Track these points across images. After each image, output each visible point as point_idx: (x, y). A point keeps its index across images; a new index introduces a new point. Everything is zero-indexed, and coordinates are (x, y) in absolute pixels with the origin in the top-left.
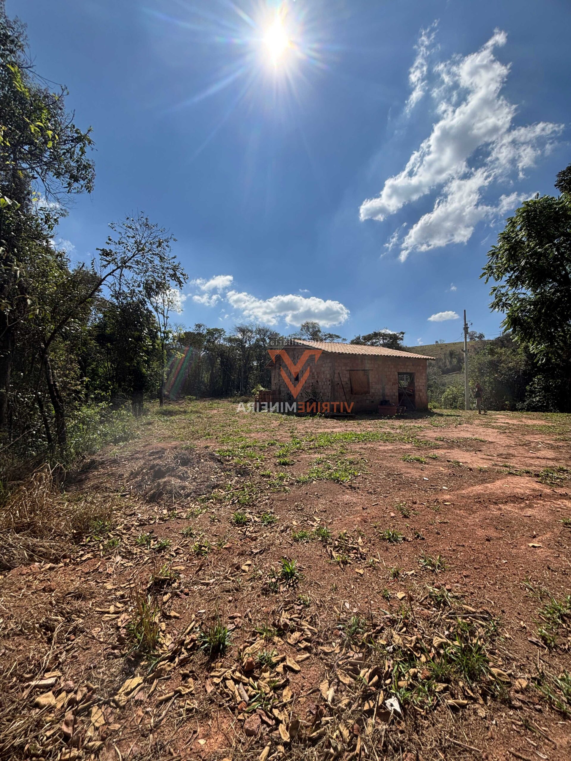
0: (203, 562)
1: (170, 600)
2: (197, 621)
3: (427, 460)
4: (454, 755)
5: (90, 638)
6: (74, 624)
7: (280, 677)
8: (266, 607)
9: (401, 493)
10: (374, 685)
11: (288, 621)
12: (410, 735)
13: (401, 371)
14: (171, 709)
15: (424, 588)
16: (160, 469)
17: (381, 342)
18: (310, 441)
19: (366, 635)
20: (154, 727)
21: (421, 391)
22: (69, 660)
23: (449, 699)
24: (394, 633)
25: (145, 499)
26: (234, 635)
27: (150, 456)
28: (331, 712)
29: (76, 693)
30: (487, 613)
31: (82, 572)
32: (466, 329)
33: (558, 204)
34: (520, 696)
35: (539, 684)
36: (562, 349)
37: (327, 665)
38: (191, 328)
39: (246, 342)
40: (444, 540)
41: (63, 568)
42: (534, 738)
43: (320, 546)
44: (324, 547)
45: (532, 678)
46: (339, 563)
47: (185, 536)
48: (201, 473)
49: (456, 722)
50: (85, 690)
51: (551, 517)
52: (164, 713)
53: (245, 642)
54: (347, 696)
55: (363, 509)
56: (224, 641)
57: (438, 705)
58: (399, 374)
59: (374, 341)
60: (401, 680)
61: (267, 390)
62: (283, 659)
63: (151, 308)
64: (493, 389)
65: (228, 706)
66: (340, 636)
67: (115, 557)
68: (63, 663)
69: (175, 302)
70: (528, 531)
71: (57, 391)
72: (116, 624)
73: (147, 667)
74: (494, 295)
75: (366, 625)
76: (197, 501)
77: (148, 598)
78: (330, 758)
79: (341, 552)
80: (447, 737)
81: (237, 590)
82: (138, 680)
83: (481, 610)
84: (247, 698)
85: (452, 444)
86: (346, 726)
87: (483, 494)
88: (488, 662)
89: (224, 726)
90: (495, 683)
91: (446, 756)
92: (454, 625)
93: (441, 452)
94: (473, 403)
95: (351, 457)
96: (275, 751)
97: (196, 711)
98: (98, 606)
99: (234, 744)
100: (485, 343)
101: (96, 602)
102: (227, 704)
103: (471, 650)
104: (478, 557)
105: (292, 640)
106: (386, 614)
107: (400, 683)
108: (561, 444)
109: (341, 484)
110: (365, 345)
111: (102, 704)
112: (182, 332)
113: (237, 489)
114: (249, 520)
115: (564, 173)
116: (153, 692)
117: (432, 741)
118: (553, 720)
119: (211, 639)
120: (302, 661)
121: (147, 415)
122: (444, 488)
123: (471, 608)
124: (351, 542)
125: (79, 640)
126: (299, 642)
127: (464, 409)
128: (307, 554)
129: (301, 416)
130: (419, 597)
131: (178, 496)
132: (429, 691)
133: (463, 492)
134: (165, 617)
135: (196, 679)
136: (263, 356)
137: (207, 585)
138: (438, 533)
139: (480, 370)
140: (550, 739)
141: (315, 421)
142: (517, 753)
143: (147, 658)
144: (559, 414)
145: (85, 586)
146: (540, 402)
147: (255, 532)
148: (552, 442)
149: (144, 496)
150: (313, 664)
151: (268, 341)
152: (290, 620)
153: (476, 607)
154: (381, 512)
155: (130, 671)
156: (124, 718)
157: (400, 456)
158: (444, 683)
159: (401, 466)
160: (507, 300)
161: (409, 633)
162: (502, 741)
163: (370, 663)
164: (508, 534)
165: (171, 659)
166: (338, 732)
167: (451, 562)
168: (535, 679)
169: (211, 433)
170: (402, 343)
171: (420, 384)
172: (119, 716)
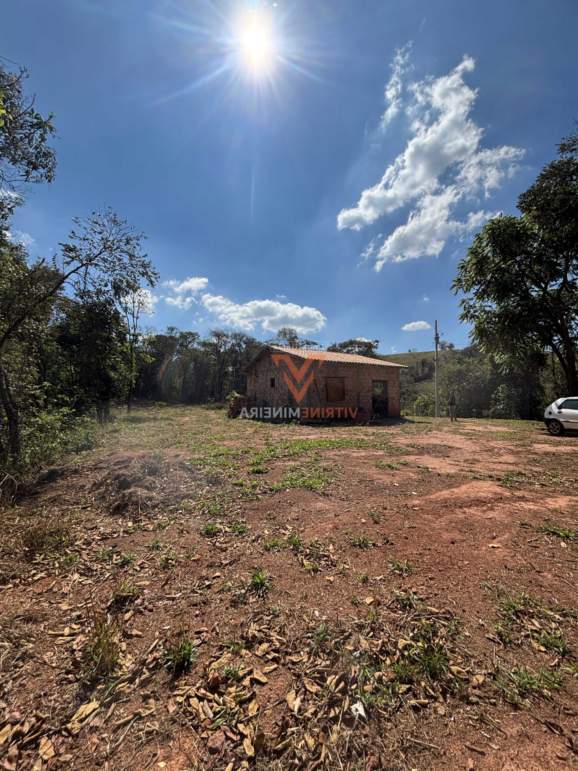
0: (170, 575)
1: (133, 618)
2: (160, 639)
3: (398, 466)
4: (415, 754)
5: (41, 664)
6: (23, 649)
7: (246, 691)
8: (235, 619)
9: (372, 499)
10: (339, 691)
11: (256, 632)
12: (374, 738)
13: (375, 378)
14: (129, 733)
15: (392, 592)
16: (125, 479)
17: (357, 350)
18: (285, 449)
19: (333, 642)
20: (110, 754)
21: (393, 398)
22: (16, 689)
23: (412, 700)
24: (361, 638)
25: (108, 511)
26: (200, 650)
27: (115, 465)
28: (297, 722)
29: (22, 724)
30: (449, 612)
31: (34, 593)
32: (437, 338)
33: (519, 224)
34: (477, 692)
35: (495, 679)
36: (522, 359)
37: (294, 675)
38: (163, 331)
39: (221, 347)
40: (412, 545)
41: (12, 590)
42: (488, 731)
43: (291, 554)
44: (296, 555)
45: (488, 674)
46: (309, 571)
47: (150, 549)
48: (170, 483)
49: (417, 722)
50: (33, 720)
51: (509, 519)
52: (121, 738)
53: (212, 657)
54: (314, 704)
55: (336, 516)
56: (189, 658)
57: (401, 706)
58: (373, 381)
59: (350, 348)
60: (366, 685)
61: (242, 396)
62: (251, 672)
63: (120, 309)
64: (461, 397)
65: (192, 725)
66: (309, 645)
67: (72, 575)
68: (9, 692)
69: (146, 304)
70: (489, 532)
71: (10, 396)
72: (71, 647)
73: (104, 690)
74: (463, 307)
75: (334, 632)
76: (165, 512)
77: (107, 618)
78: (294, 769)
79: (311, 560)
80: (409, 737)
81: (204, 603)
82: (94, 704)
83: (443, 610)
84: (211, 715)
85: (422, 451)
86: (311, 735)
87: (449, 498)
88: (448, 661)
89: (186, 746)
90: (454, 681)
91: (407, 755)
92: (418, 627)
93: (412, 458)
94: (443, 411)
95: (325, 464)
96: (239, 767)
97: (157, 733)
98: (51, 629)
99: (196, 764)
100: (456, 352)
101: (48, 625)
102: (191, 723)
103: (433, 650)
104: (443, 560)
105: (260, 652)
106: (354, 620)
107: (366, 688)
108: (520, 449)
109: (314, 491)
110: (341, 352)
111: (52, 734)
112: (154, 335)
113: (208, 499)
114: (220, 531)
115: (524, 195)
116: (110, 717)
117: (394, 743)
118: (505, 712)
119: (175, 657)
120: (269, 672)
121: (113, 422)
122: (414, 493)
123: (434, 610)
124: (322, 549)
125: (28, 666)
126: (268, 653)
127: (434, 416)
128: (278, 563)
129: (276, 423)
130: (387, 601)
131: (145, 507)
132: (393, 693)
133: (432, 497)
134: (127, 636)
135: (157, 700)
136: (239, 361)
137: (173, 599)
138: (407, 538)
139: (449, 379)
140: (502, 730)
141: (291, 428)
142: (473, 747)
143: (104, 682)
144: (520, 421)
145: (36, 608)
146: (504, 410)
147: (226, 543)
148: (512, 448)
149: (108, 508)
150: (281, 674)
151: (244, 346)
152: (259, 631)
153: (439, 608)
154: (353, 518)
155: (85, 697)
156: (76, 747)
157: (373, 462)
158: (407, 684)
159: (374, 472)
160: (475, 312)
161: (375, 637)
162: (459, 736)
163: (337, 670)
164: (472, 536)
165: (131, 681)
166: (303, 742)
167: (417, 565)
168: (490, 674)
169: (182, 441)
170: (378, 351)
171: (393, 392)
172: (72, 745)
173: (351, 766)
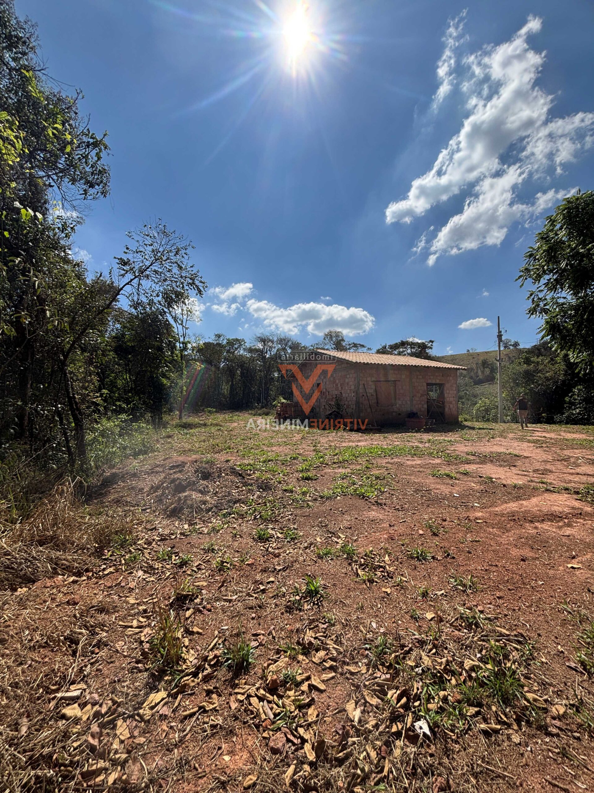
0: (225, 578)
1: (193, 616)
2: (220, 638)
3: (458, 476)
4: (487, 781)
5: (114, 652)
6: (98, 637)
7: (305, 696)
8: (290, 625)
9: (430, 510)
10: (401, 707)
11: (312, 640)
12: (440, 759)
13: (430, 381)
14: (195, 725)
15: (455, 609)
16: (180, 483)
17: (409, 351)
18: (334, 455)
19: (393, 655)
20: (179, 742)
21: (451, 403)
22: (93, 673)
23: (481, 723)
24: (423, 654)
25: (165, 513)
26: (258, 652)
27: (170, 469)
28: (358, 733)
29: (101, 706)
30: (522, 636)
31: (105, 586)
32: (500, 336)
34: (557, 723)
35: (578, 711)
37: (353, 685)
38: (211, 339)
39: (266, 352)
40: (476, 560)
41: (86, 582)
42: (572, 766)
43: (345, 564)
44: (350, 564)
45: (570, 704)
46: (365, 581)
47: (207, 551)
48: (222, 488)
49: (489, 748)
50: (110, 702)
51: (591, 537)
52: (188, 728)
53: (269, 659)
54: (374, 717)
55: (390, 526)
56: (248, 658)
57: (469, 729)
58: (428, 384)
59: (401, 350)
60: (430, 703)
61: (289, 402)
62: (308, 678)
63: (170, 319)
65: (253, 723)
66: (367, 656)
67: (137, 571)
68: (88, 675)
69: (194, 312)
70: (567, 551)
71: (76, 403)
72: (140, 638)
73: (170, 682)
74: (531, 300)
75: (393, 646)
76: (219, 516)
77: (170, 614)
78: (357, 779)
79: (367, 570)
80: (479, 762)
81: (260, 607)
82: (162, 694)
83: (515, 633)
84: (272, 716)
85: (484, 459)
86: (373, 747)
87: (518, 512)
88: (522, 686)
89: (249, 743)
90: (530, 709)
91: (478, 781)
92: (487, 648)
93: (473, 467)
94: (507, 416)
95: (377, 472)
96: (301, 770)
97: (221, 727)
98: (121, 620)
99: (259, 762)
100: (521, 351)
101: (119, 616)
103: (504, 674)
104: (512, 578)
105: (317, 659)
106: (414, 635)
107: (430, 706)
109: (366, 500)
110: (391, 354)
111: (127, 718)
112: (201, 343)
113: (259, 504)
114: (272, 536)
116: (177, 707)
117: (463, 766)
118: (592, 749)
119: (235, 656)
120: (327, 680)
121: (166, 428)
122: (476, 504)
123: (504, 631)
124: (377, 559)
125: (103, 653)
126: (324, 661)
127: (497, 422)
128: (332, 571)
130: (449, 618)
131: (199, 510)
132: (460, 714)
133: (497, 509)
134: (188, 632)
135: (220, 695)
137: (230, 601)
138: (469, 552)
139: (514, 380)
140: (590, 768)
141: (339, 434)
142: (554, 782)
143: (170, 673)
145: (108, 600)
146: (581, 414)
147: (278, 548)
149: (165, 510)
150: (339, 683)
151: (289, 351)
152: (315, 638)
153: (510, 629)
154: (409, 529)
155: (154, 686)
156: (148, 732)
157: (429, 471)
158: (476, 706)
159: (430, 481)
160: (545, 305)
161: (438, 654)
162: (538, 769)
163: (398, 684)
164: (545, 554)
165: (195, 675)
166: (365, 753)
167: (483, 582)
168: (573, 705)
169: (232, 446)
170: (431, 352)
171: (450, 396)
172: (144, 729)
173: (416, 784)
